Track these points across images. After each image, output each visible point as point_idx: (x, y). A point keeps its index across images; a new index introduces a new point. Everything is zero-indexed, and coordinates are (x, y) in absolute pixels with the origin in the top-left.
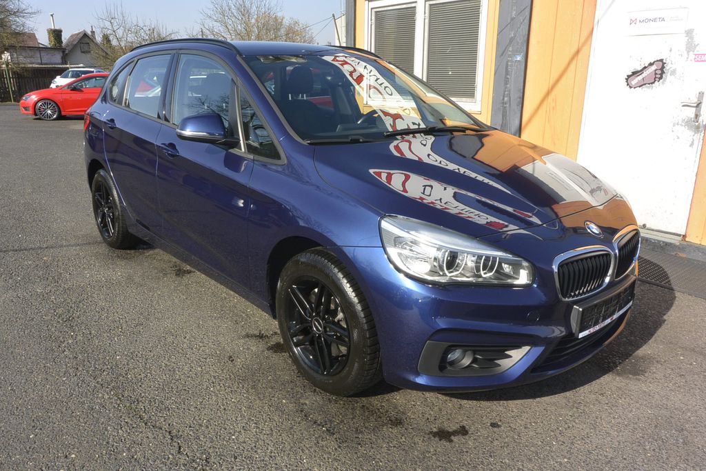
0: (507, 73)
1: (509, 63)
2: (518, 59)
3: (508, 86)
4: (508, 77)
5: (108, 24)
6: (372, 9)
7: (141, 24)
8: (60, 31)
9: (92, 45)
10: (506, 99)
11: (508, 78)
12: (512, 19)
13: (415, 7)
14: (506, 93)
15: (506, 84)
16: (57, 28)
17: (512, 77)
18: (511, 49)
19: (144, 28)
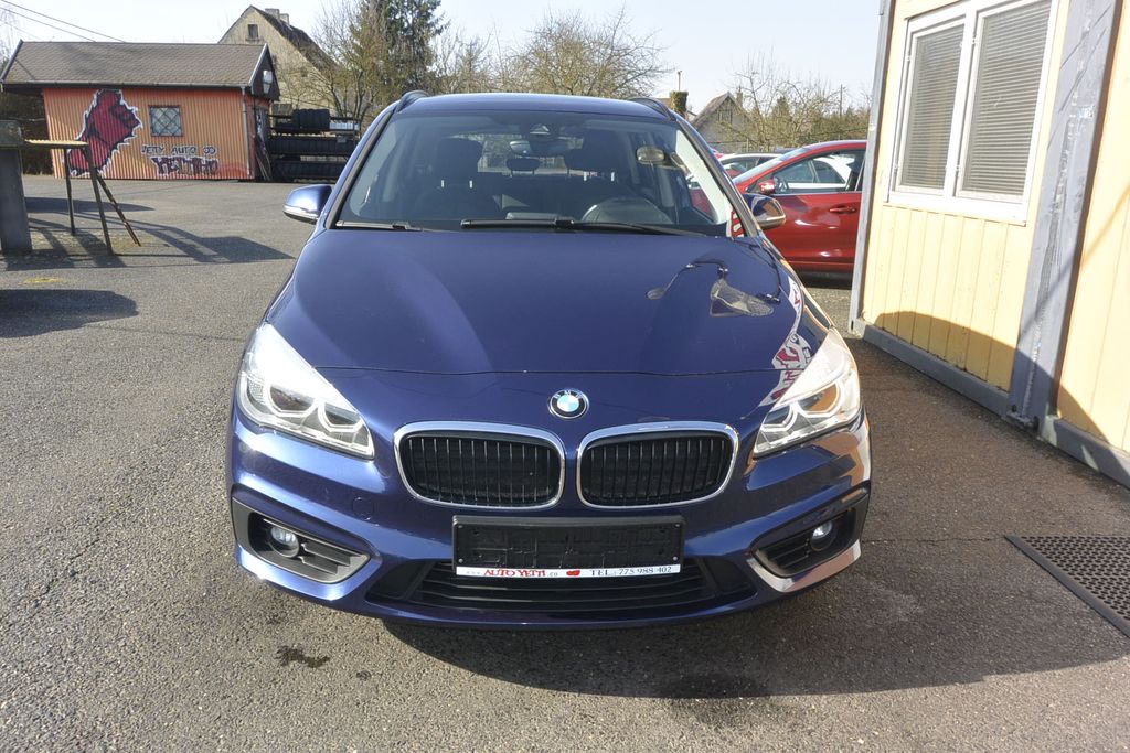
0: (1066, 147)
1: (1071, 125)
2: (1085, 116)
3: (1065, 170)
4: (1067, 152)
5: (746, 83)
6: (913, 33)
7: (793, 81)
8: (686, 94)
9: (735, 114)
10: (1058, 197)
11: (1066, 156)
12: (1085, 34)
13: (963, 25)
14: (1061, 185)
15: (1062, 167)
16: (682, 90)
17: (1073, 154)
18: (1076, 96)
19: (797, 86)
